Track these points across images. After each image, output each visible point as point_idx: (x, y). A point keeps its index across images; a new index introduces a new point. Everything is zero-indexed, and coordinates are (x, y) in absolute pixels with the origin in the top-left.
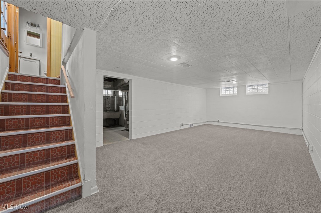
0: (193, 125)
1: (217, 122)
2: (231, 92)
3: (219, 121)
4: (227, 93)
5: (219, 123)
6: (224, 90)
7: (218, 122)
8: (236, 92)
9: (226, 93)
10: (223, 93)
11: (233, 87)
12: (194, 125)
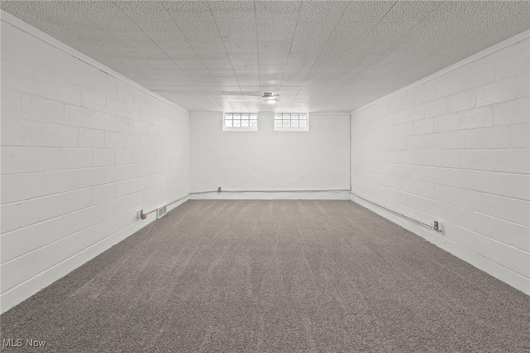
0: (165, 207)
1: (216, 193)
2: (245, 124)
3: (220, 188)
4: (237, 124)
5: (221, 193)
6: (231, 117)
7: (219, 191)
8: (254, 125)
9: (234, 126)
10: (228, 124)
11: (249, 114)
12: (169, 209)
